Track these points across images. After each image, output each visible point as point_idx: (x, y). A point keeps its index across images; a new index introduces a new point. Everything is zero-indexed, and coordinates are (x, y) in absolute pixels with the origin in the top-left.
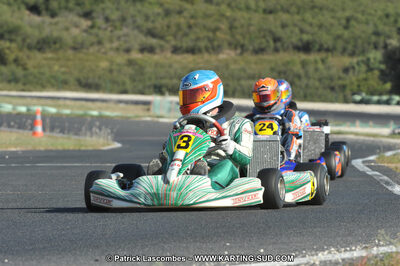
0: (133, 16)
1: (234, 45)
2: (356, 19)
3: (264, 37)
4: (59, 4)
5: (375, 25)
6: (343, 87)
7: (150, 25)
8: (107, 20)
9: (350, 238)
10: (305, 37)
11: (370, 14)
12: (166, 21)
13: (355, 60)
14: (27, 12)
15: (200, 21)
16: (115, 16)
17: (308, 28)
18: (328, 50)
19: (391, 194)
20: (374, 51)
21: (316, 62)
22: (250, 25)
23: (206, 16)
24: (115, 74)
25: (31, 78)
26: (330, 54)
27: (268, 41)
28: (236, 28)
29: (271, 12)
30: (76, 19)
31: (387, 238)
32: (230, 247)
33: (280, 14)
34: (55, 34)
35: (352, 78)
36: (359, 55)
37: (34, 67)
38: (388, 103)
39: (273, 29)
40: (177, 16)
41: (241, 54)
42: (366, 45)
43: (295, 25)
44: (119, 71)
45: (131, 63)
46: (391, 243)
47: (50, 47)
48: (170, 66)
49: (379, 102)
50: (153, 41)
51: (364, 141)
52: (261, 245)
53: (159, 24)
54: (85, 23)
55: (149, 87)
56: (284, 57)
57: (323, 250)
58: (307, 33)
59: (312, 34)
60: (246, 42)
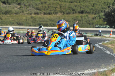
0: (32, 4)
1: (61, 12)
2: (96, 4)
3: (70, 9)
4: (11, 1)
5: (102, 6)
6: (93, 23)
7: (37, 7)
8: (25, 5)
9: (94, 66)
10: (82, 9)
11: (100, 2)
12: (42, 5)
13: (96, 16)
14: (2, 4)
15: (51, 5)
16: (27, 4)
17: (82, 7)
18: (88, 13)
19: (106, 53)
20: (101, 13)
21: (85, 16)
22: (65, 6)
23: (53, 4)
24: (27, 21)
25: (4, 22)
26: (89, 14)
27: (71, 11)
28: (62, 7)
29: (72, 2)
30: (16, 5)
31: (105, 66)
32: (60, 70)
33: (74, 3)
34: (10, 9)
35: (95, 21)
36: (97, 14)
37: (4, 19)
38: (105, 27)
39: (73, 7)
40: (45, 4)
41: (63, 14)
42: (99, 11)
43: (79, 6)
44: (29, 20)
45: (32, 17)
46: (106, 68)
47: (9, 13)
48: (43, 18)
49: (103, 27)
50: (38, 11)
51: (99, 38)
52: (69, 69)
53: (40, 6)
54: (19, 6)
55: (37, 24)
56: (76, 15)
57: (87, 70)
58: (82, 8)
59: (84, 9)
60: (65, 11)
